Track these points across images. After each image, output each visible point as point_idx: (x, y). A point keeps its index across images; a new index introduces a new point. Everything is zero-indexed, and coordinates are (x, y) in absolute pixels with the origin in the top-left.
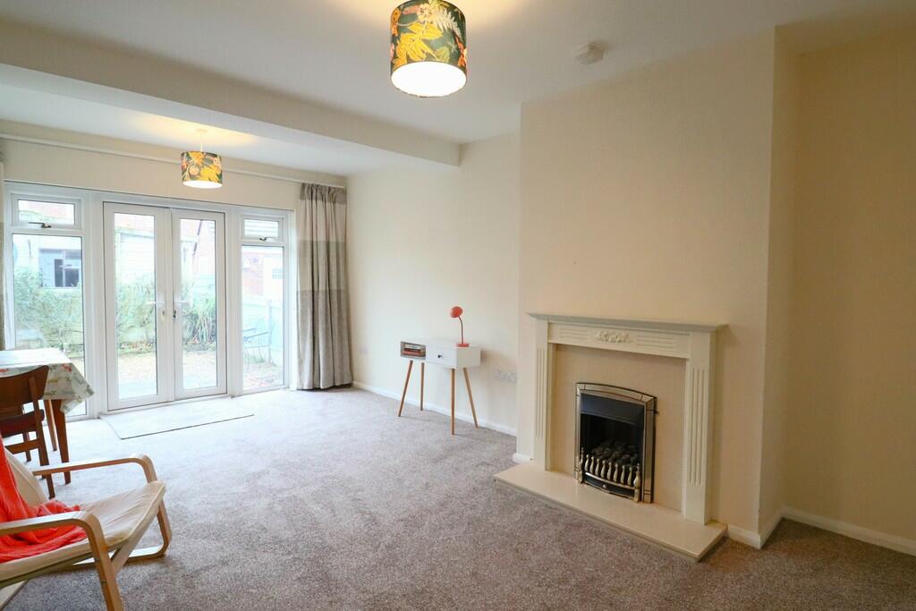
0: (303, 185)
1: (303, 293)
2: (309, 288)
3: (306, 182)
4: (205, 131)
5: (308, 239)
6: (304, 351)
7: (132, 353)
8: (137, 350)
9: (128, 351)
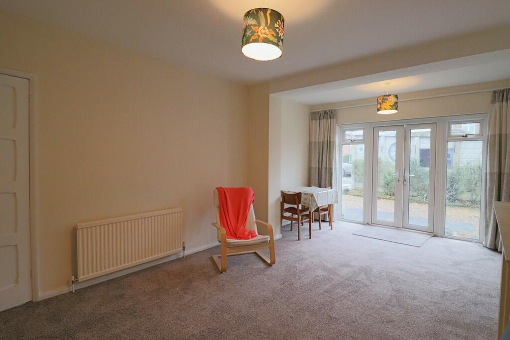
0: (495, 92)
1: (491, 174)
2: (496, 170)
3: (496, 89)
4: (389, 83)
5: (497, 132)
6: (490, 219)
7: (458, 206)
8: (462, 204)
9: (457, 204)
